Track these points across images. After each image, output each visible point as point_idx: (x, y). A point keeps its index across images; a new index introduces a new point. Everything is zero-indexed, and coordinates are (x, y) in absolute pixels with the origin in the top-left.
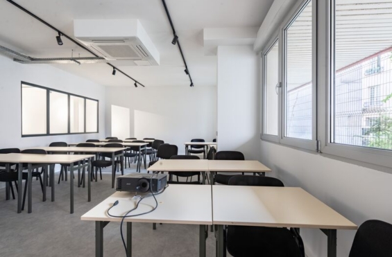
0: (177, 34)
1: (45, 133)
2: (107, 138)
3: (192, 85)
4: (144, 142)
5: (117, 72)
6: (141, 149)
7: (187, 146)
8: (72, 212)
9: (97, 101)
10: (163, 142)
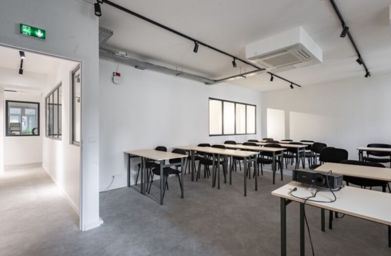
0: (347, 25)
1: (221, 133)
2: (264, 139)
3: (368, 74)
4: (302, 144)
5: (275, 78)
6: (299, 151)
7: (361, 152)
8: (245, 195)
9: (255, 106)
10: (325, 145)
